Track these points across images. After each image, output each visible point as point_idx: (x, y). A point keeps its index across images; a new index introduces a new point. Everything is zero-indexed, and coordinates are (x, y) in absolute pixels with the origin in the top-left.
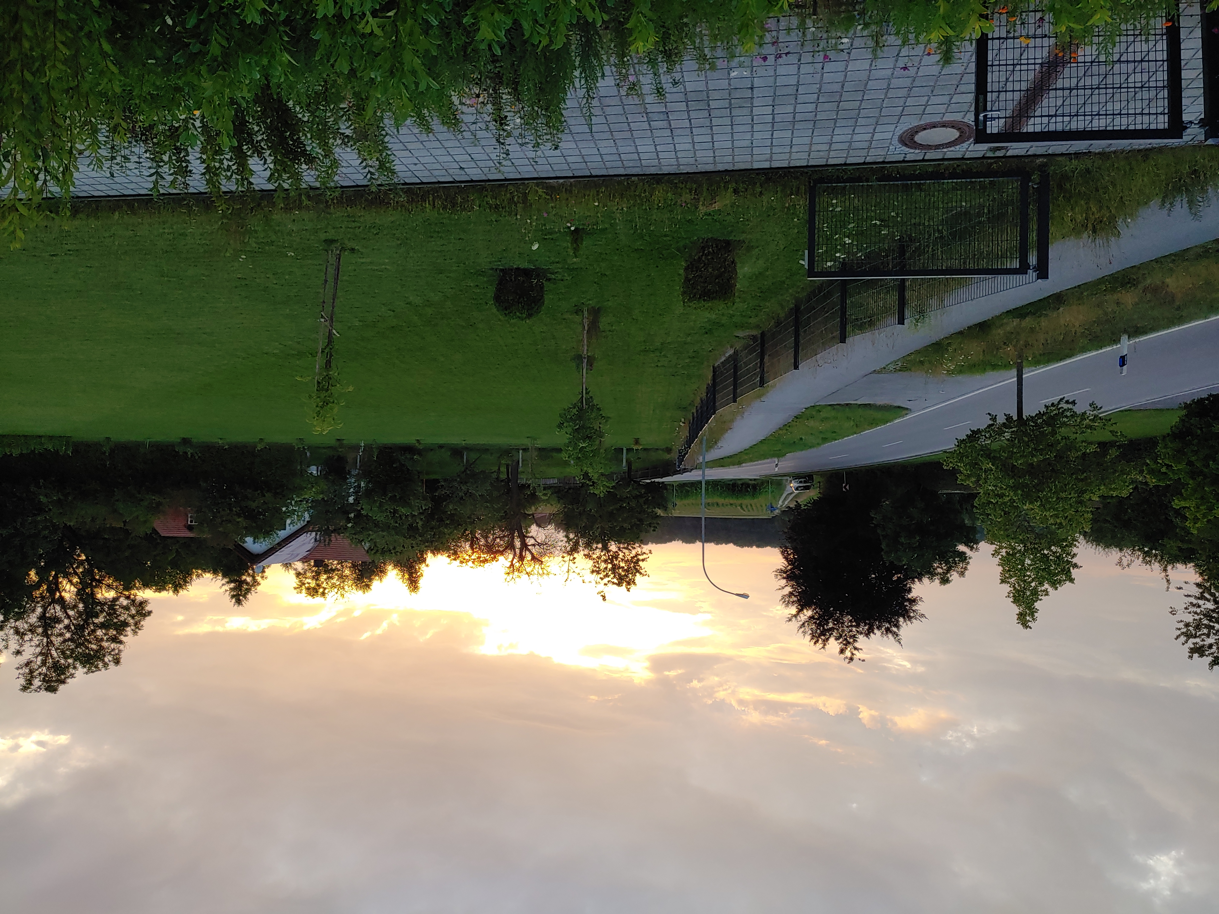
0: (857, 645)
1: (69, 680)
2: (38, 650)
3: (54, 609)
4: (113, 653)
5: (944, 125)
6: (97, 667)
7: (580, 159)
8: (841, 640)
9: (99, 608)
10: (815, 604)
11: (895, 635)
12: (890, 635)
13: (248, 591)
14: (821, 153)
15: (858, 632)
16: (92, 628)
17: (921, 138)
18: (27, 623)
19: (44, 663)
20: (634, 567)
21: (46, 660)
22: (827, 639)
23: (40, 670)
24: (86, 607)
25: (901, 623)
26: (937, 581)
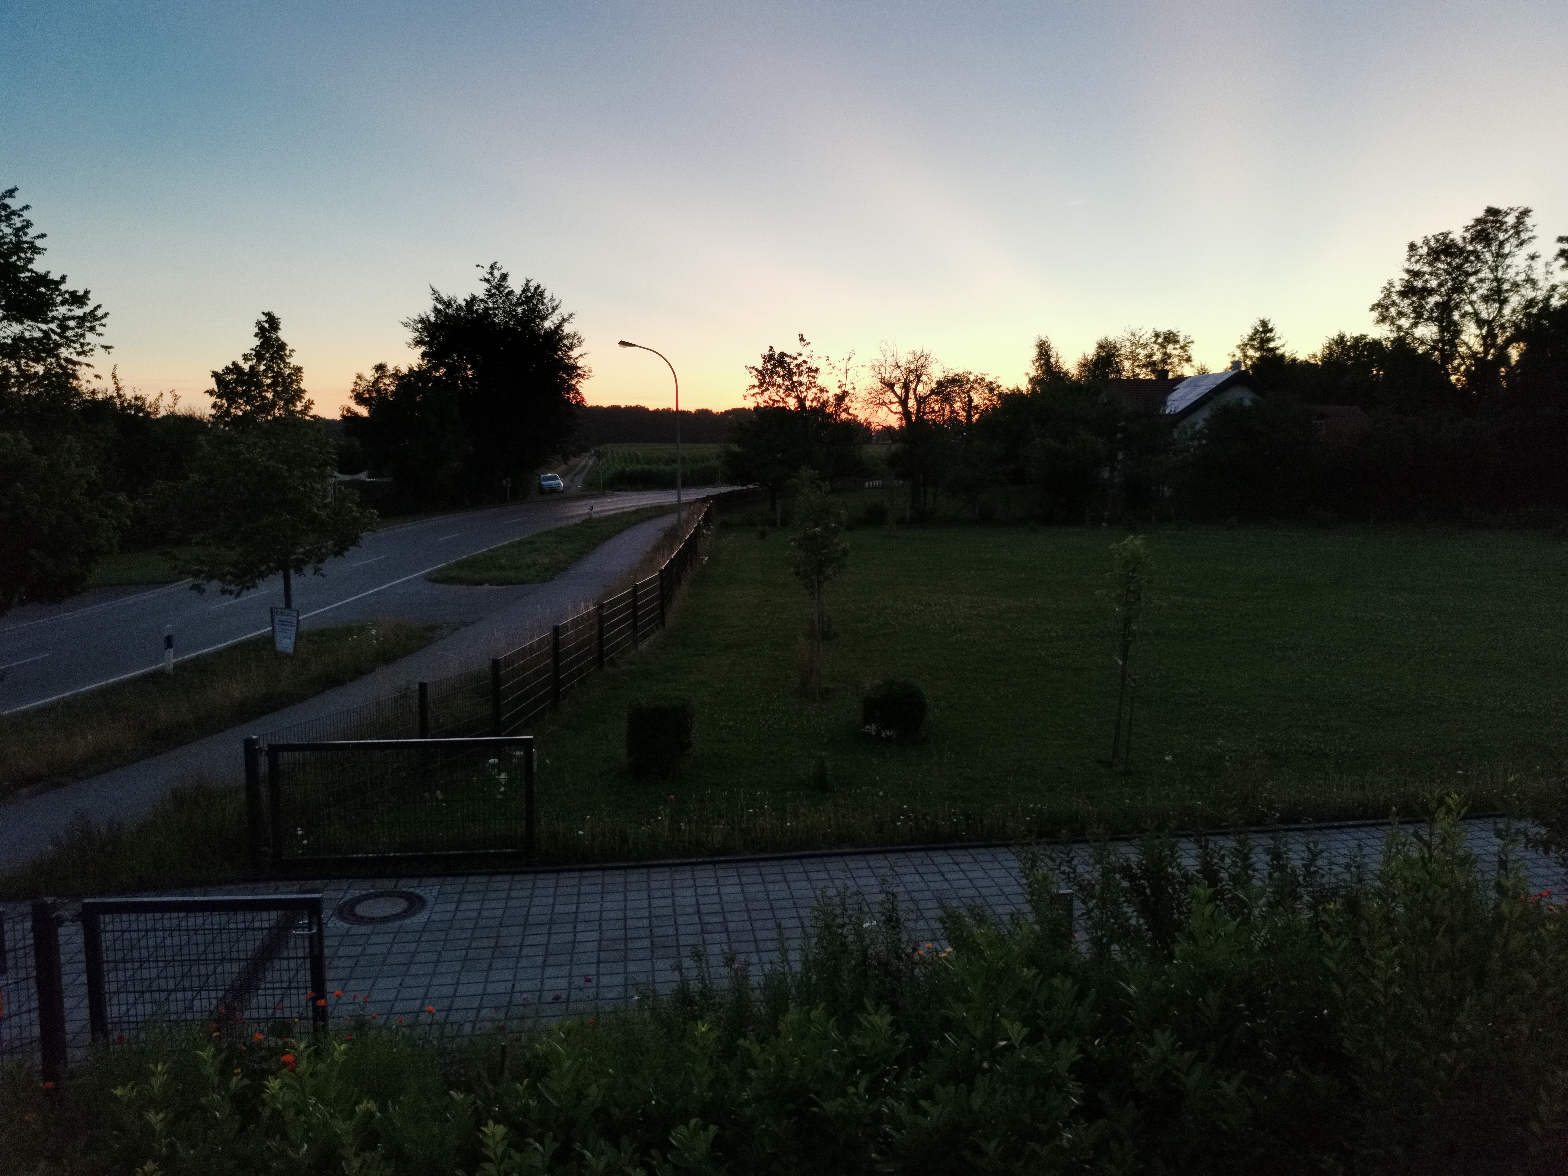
0: (487, 286)
1: (1472, 223)
2: (1508, 261)
3: (1489, 314)
4: (1418, 258)
5: (372, 920)
6: (1437, 241)
7: (813, 876)
8: (507, 291)
9: (1435, 315)
10: (541, 336)
11: (439, 299)
12: (446, 299)
13: (1252, 339)
14: (520, 886)
15: (486, 302)
16: (1443, 290)
17: (400, 906)
18: (1523, 296)
19: (1502, 244)
20: (764, 378)
21: (1499, 249)
22: (524, 291)
23: (1507, 236)
24: (1450, 316)
25: (433, 315)
26: (390, 369)
